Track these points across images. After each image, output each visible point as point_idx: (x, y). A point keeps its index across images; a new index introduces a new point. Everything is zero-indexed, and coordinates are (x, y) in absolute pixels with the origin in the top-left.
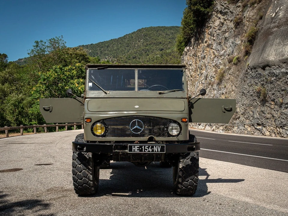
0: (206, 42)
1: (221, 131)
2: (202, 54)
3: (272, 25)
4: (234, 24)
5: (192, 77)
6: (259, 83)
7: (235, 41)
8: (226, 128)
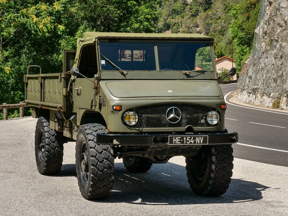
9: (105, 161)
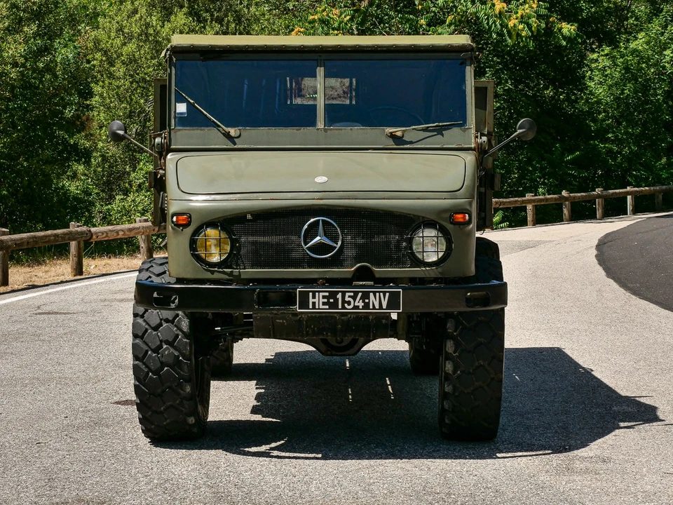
9: (167, 349)
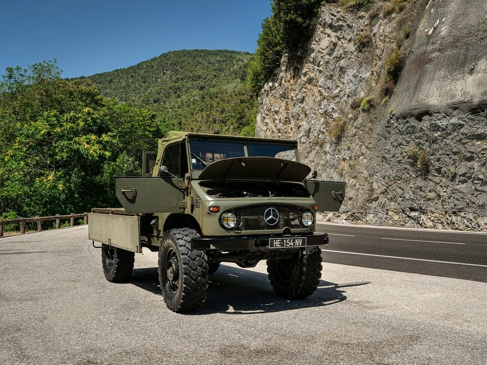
0: (305, 75)
1: (344, 221)
2: (298, 95)
3: (430, 48)
4: (356, 46)
5: (279, 132)
6: (412, 142)
7: (359, 72)
8: (352, 216)
